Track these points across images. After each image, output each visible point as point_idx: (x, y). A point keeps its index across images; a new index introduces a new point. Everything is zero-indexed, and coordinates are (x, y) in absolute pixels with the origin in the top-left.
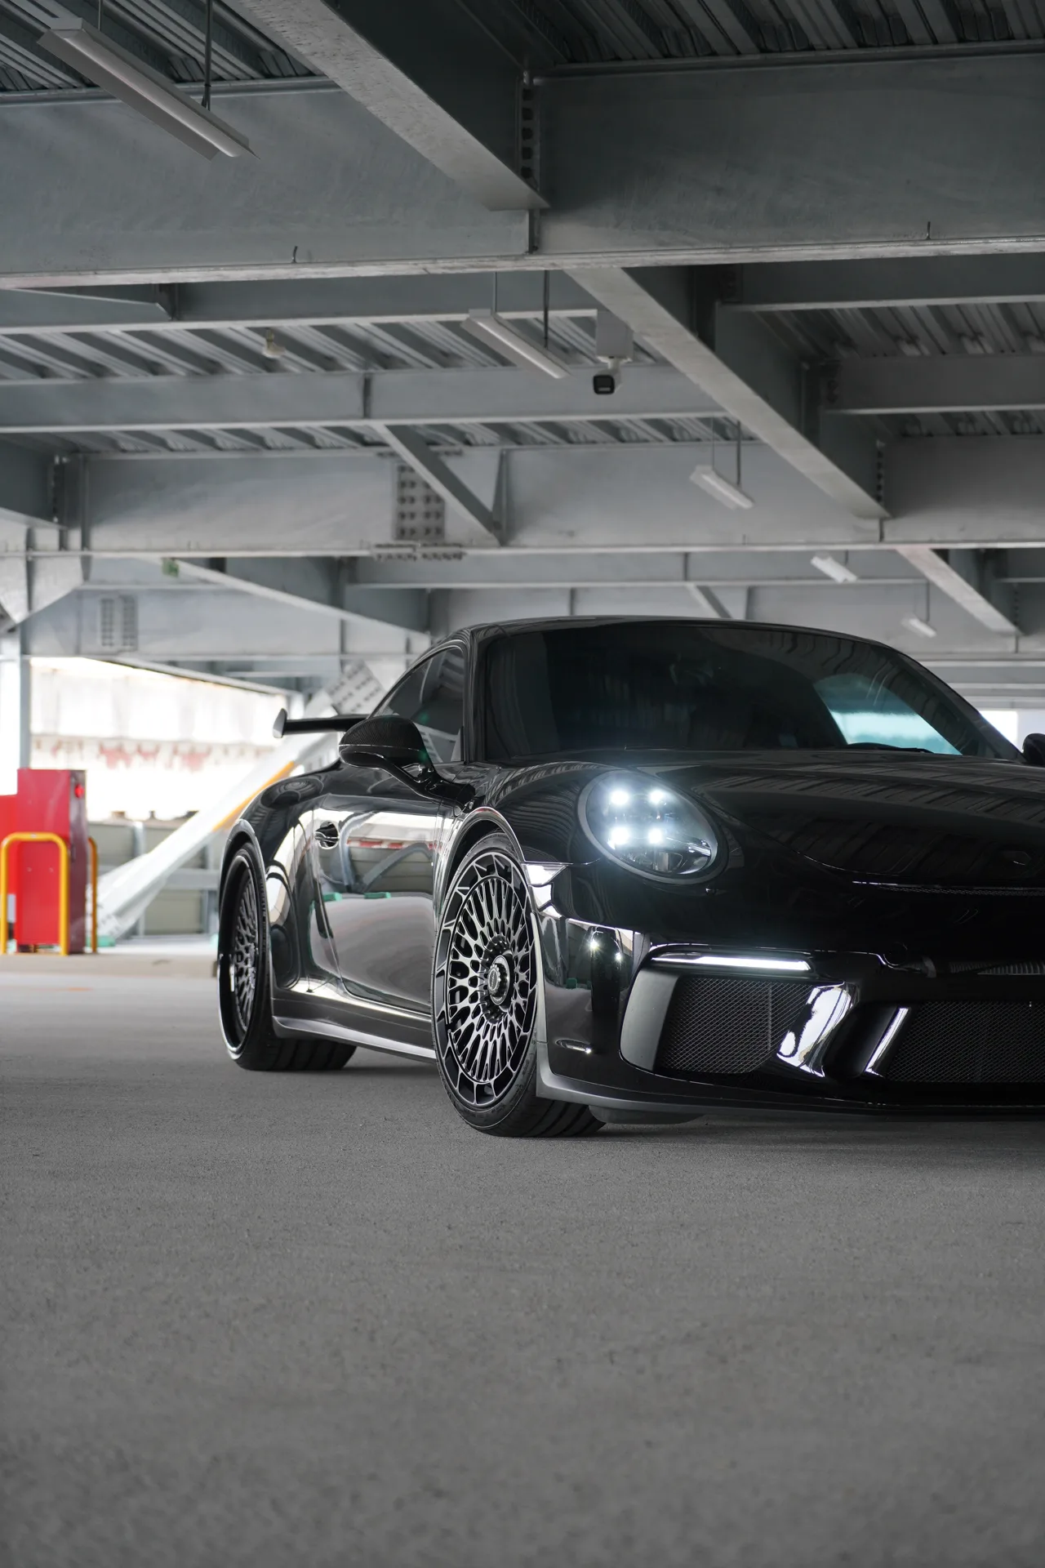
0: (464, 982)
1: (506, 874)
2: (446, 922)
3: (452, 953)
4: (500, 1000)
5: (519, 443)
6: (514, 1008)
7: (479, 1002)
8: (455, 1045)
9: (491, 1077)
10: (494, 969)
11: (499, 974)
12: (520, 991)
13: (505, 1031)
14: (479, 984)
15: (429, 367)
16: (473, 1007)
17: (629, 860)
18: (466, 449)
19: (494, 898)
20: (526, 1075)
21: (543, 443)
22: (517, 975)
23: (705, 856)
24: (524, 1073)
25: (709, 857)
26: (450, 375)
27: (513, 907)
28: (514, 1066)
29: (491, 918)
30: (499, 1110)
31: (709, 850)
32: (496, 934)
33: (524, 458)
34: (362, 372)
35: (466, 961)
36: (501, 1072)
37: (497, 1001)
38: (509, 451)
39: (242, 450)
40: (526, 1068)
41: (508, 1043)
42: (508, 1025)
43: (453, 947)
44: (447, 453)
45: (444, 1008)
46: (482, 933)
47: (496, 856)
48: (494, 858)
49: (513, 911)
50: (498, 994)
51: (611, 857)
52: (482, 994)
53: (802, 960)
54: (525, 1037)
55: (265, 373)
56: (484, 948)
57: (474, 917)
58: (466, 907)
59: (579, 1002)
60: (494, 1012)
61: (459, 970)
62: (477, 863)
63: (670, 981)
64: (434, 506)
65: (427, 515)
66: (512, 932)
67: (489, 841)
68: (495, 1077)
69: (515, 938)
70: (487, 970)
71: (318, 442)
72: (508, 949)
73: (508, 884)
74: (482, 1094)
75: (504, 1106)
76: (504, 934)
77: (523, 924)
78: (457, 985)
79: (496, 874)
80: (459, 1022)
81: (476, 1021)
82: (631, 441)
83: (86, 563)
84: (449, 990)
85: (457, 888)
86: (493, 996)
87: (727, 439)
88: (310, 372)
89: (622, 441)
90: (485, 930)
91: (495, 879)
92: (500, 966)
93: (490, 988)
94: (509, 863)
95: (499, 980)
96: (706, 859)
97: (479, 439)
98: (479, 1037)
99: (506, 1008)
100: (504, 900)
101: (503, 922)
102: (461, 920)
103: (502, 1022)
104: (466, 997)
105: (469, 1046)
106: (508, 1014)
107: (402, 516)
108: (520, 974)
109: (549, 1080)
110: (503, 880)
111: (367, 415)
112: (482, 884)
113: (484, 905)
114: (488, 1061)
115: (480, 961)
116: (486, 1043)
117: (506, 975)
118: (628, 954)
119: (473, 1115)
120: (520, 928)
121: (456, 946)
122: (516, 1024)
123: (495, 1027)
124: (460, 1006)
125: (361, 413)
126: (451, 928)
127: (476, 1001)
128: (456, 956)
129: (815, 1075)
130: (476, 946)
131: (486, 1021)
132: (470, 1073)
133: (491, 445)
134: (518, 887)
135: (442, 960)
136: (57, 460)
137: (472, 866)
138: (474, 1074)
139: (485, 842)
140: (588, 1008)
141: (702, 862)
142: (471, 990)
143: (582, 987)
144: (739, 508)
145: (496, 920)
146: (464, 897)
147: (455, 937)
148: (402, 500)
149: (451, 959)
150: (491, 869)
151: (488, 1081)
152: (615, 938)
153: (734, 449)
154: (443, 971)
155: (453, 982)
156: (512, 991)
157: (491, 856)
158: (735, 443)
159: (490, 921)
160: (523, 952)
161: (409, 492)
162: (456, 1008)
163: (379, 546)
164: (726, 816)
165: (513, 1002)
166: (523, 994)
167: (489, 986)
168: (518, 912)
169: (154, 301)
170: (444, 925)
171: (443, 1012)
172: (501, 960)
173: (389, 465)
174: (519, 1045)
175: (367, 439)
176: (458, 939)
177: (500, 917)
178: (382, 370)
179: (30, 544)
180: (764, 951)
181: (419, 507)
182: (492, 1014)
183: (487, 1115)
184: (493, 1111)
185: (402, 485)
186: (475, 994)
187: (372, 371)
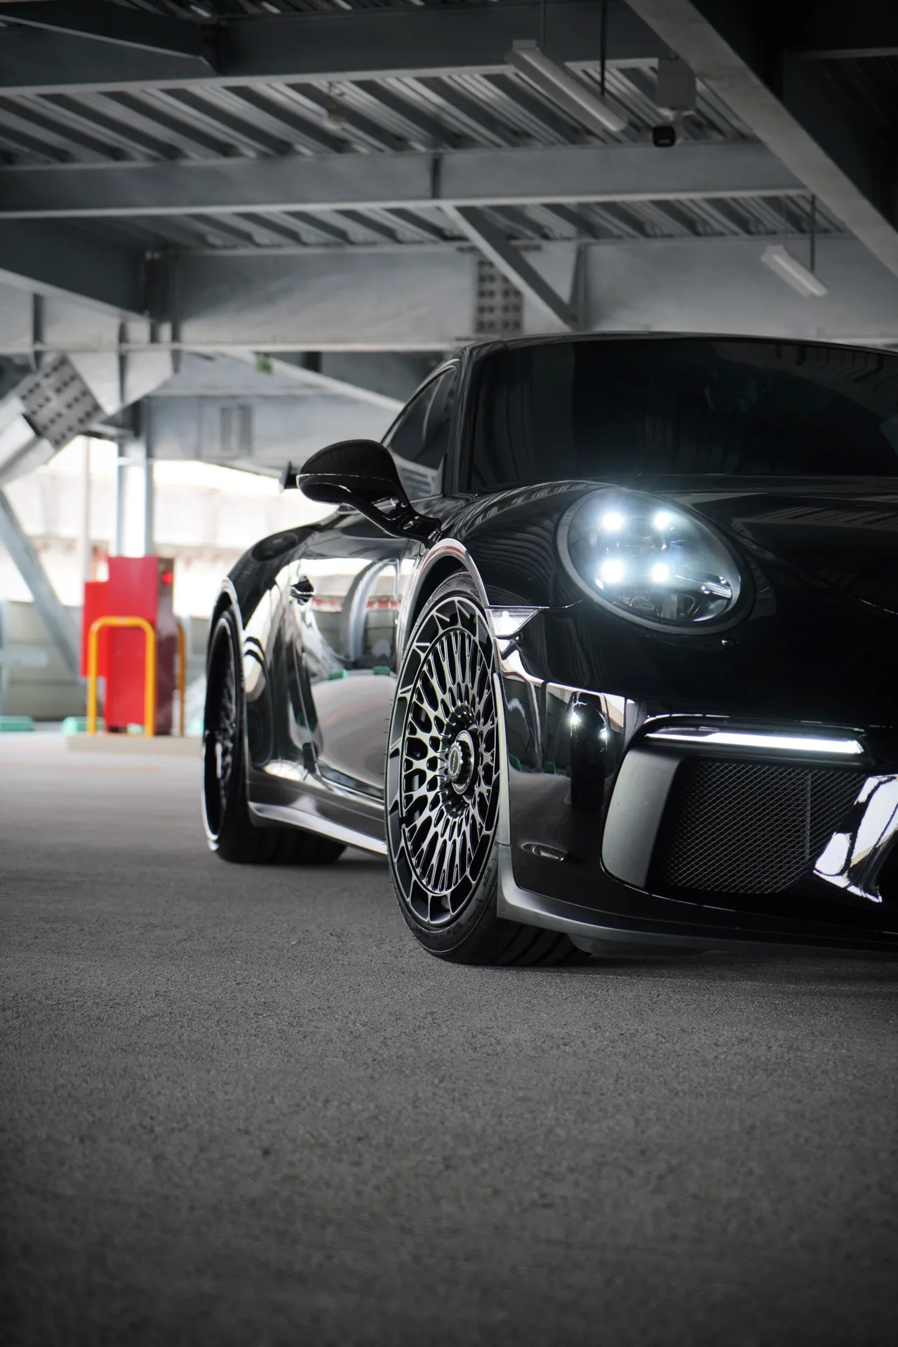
0: (421, 764)
1: (470, 624)
2: (402, 688)
3: (408, 726)
4: (462, 787)
5: (596, 236)
6: (478, 799)
7: (438, 789)
8: (409, 844)
9: (449, 887)
10: (456, 747)
11: (460, 754)
12: (484, 777)
13: (466, 829)
14: (439, 767)
15: (498, 146)
16: (431, 795)
17: (623, 604)
18: (544, 243)
19: (457, 657)
20: (488, 887)
21: (619, 237)
22: (482, 755)
23: (724, 598)
24: (485, 884)
25: (729, 600)
26: (519, 155)
27: (478, 667)
28: (474, 875)
29: (454, 683)
30: (455, 931)
31: (728, 589)
32: (459, 703)
33: (602, 253)
34: (432, 151)
35: (424, 737)
36: (459, 881)
37: (459, 788)
38: (587, 245)
39: (327, 245)
40: (487, 878)
41: (469, 845)
42: (470, 821)
43: (410, 719)
44: (527, 248)
45: (397, 797)
46: (443, 701)
47: (459, 602)
48: (457, 604)
49: (478, 673)
50: (460, 780)
51: (597, 599)
52: (442, 780)
53: (852, 738)
54: (487, 837)
55: (334, 155)
56: (446, 721)
57: (434, 682)
58: (425, 668)
59: (557, 791)
60: (456, 803)
61: (417, 748)
62: (437, 611)
63: (668, 766)
64: (512, 300)
65: (506, 309)
66: (477, 700)
67: (452, 583)
68: (453, 888)
69: (480, 707)
70: (449, 749)
71: (400, 236)
72: (474, 722)
73: (472, 638)
74: (437, 907)
75: (459, 925)
76: (468, 703)
77: (489, 689)
78: (414, 768)
79: (459, 625)
80: (417, 814)
81: (434, 814)
82: (707, 234)
83: (176, 356)
84: (404, 773)
85: (415, 644)
86: (454, 783)
87: (802, 231)
88: (379, 153)
89: (698, 234)
90: (447, 698)
91: (458, 632)
92: (463, 744)
93: (450, 772)
94: (474, 611)
95: (461, 761)
96: (725, 602)
97: (556, 233)
98: (436, 834)
99: (469, 799)
100: (468, 659)
101: (467, 686)
102: (419, 684)
103: (463, 816)
104: (424, 783)
105: (425, 846)
106: (471, 806)
107: (481, 310)
108: (484, 754)
109: (513, 896)
110: (467, 632)
111: (435, 194)
112: (444, 639)
113: (446, 665)
114: (445, 867)
115: (441, 738)
116: (445, 842)
117: (470, 755)
118: (617, 730)
119: (427, 936)
120: (485, 696)
121: (414, 718)
122: (478, 819)
123: (455, 822)
124: (418, 793)
125: (429, 193)
126: (408, 696)
127: (435, 789)
128: (413, 731)
129: (867, 899)
130: (437, 718)
131: (445, 814)
132: (424, 881)
133: (569, 239)
134: (485, 641)
135: (396, 738)
136: (149, 255)
137: (432, 616)
138: (429, 882)
139: (447, 585)
140: (567, 800)
141: (720, 605)
142: (430, 775)
143: (560, 774)
144: (813, 296)
145: (459, 684)
146: (423, 656)
147: (413, 707)
148: (481, 294)
149: (407, 735)
150: (454, 621)
151: (445, 892)
152: (600, 709)
153: (807, 243)
154: (397, 750)
155: (409, 765)
156: (475, 777)
157: (453, 602)
158: (808, 236)
159: (453, 686)
160: (489, 726)
161: (489, 286)
162: (411, 797)
163: (459, 339)
164: (755, 547)
165: (477, 790)
166: (488, 782)
167: (449, 769)
168: (484, 673)
169: (196, 53)
170: (400, 691)
171: (397, 802)
172: (465, 736)
173: (469, 259)
174: (482, 845)
175: (448, 233)
176: (417, 711)
177: (464, 681)
178: (451, 150)
179: (123, 337)
180: (803, 726)
181: (498, 300)
182: (453, 806)
183: (442, 935)
184: (449, 932)
185: (482, 279)
186: (434, 779)
187: (441, 150)
